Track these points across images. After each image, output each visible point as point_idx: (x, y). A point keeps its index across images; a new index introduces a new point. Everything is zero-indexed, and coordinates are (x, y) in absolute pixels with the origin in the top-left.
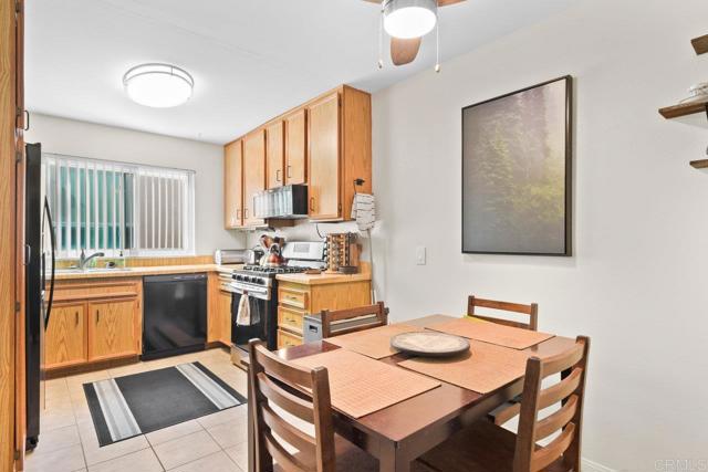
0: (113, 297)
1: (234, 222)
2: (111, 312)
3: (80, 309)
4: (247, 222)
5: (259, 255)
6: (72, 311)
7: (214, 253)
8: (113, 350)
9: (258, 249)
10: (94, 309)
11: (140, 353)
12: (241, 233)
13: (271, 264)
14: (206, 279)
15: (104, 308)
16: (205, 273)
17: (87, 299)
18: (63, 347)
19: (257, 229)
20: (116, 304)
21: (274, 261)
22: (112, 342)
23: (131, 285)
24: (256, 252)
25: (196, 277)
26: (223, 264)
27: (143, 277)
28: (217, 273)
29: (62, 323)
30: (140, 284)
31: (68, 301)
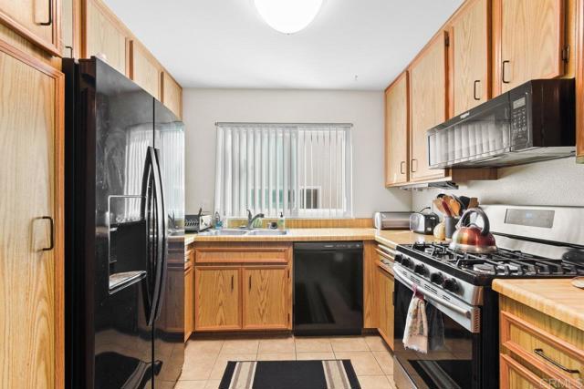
0: (264, 264)
1: (398, 177)
2: (262, 279)
3: (235, 273)
4: (414, 177)
5: (432, 221)
6: (228, 274)
7: (374, 215)
8: (265, 320)
9: (429, 212)
10: (247, 273)
11: (290, 328)
12: (407, 192)
13: (465, 247)
14: (362, 249)
15: (256, 275)
16: (361, 241)
17: (242, 264)
18: (221, 310)
19: (430, 185)
20: (268, 271)
21: (471, 242)
22: (263, 311)
23: (281, 251)
24: (427, 217)
25: (349, 246)
26: (384, 229)
27: (293, 243)
28: (375, 243)
29: (221, 285)
30: (290, 251)
31: (226, 264)
